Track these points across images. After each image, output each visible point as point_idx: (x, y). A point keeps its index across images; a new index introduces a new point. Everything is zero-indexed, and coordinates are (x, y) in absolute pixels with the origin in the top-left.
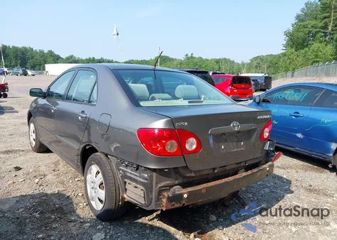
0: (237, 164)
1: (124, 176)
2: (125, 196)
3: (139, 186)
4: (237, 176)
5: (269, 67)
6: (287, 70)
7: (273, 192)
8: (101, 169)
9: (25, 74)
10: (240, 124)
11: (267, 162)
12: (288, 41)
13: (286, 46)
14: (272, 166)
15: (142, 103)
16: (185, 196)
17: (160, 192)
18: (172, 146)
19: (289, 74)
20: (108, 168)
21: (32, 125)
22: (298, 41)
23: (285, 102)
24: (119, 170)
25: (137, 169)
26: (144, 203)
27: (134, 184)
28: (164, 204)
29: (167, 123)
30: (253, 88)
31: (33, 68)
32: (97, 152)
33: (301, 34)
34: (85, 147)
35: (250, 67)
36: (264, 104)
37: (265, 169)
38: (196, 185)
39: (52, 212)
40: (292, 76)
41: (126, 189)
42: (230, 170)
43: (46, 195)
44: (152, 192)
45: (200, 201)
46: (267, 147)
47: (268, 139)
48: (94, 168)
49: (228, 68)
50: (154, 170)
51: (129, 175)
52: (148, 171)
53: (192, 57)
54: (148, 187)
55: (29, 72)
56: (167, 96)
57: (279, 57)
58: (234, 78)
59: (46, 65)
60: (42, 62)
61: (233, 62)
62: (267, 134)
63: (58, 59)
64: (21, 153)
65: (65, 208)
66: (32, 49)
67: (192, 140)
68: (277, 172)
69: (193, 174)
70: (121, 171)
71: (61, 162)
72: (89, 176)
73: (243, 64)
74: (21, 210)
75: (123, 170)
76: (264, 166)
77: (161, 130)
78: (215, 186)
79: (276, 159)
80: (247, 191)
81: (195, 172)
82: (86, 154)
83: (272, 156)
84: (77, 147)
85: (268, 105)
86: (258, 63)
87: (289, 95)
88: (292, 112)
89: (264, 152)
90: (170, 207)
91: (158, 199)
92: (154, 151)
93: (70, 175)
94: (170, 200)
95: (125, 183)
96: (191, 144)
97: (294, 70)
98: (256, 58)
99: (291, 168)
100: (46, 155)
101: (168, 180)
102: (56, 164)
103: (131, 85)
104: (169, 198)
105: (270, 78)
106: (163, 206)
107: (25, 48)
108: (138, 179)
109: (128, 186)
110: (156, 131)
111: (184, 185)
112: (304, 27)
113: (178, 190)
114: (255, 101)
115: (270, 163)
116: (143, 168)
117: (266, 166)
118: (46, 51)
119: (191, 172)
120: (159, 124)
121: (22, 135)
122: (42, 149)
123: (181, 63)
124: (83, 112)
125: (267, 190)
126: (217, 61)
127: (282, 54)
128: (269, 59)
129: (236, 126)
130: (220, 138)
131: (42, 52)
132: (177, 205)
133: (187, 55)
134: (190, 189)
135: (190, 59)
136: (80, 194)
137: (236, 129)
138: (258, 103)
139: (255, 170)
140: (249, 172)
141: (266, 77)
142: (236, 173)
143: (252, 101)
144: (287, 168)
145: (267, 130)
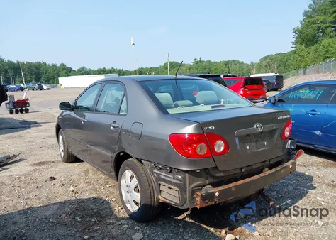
0: (263, 162)
1: (159, 179)
2: (160, 197)
3: (173, 187)
4: (262, 175)
5: (280, 65)
6: (297, 68)
7: (296, 189)
8: (135, 173)
9: (41, 88)
10: (263, 124)
11: (289, 160)
12: (297, 38)
13: (296, 43)
14: (294, 164)
15: (170, 111)
16: (217, 194)
17: (193, 192)
18: (202, 149)
19: (301, 71)
20: (142, 172)
21: (60, 137)
22: (307, 37)
23: (300, 101)
24: (153, 173)
25: (171, 171)
26: (178, 202)
27: (168, 185)
28: (198, 203)
29: (197, 128)
30: (265, 88)
31: (47, 82)
32: (131, 157)
33: (310, 31)
34: (119, 154)
35: (259, 67)
36: (280, 104)
37: (288, 166)
38: (225, 184)
39: (92, 216)
40: (304, 74)
41: (161, 191)
42: (256, 169)
43: (83, 201)
44: (186, 192)
45: (230, 198)
46: (288, 146)
47: (289, 138)
48: (128, 173)
49: (238, 69)
50: (187, 172)
51: (163, 177)
52: (182, 173)
53: (200, 61)
54: (182, 188)
55: (45, 87)
56: (189, 102)
57: (289, 54)
58: (246, 80)
59: (60, 79)
60: (56, 76)
61: (242, 63)
62: (288, 133)
63: (70, 72)
64: (52, 164)
65: (102, 212)
66: (45, 64)
67: (220, 142)
68: (298, 169)
69: (222, 174)
70: (155, 175)
71: (90, 171)
72: (123, 181)
73: (253, 65)
74: (64, 215)
75: (157, 173)
76: (287, 164)
77: (191, 135)
78: (243, 184)
79: (297, 156)
80: (270, 190)
81: (223, 172)
82: (120, 161)
83: (295, 154)
84: (110, 155)
85: (284, 105)
86: (267, 62)
87: (304, 93)
88: (309, 110)
89: (286, 151)
90: (204, 205)
91: (192, 199)
92: (186, 154)
93: (101, 182)
94: (204, 198)
95: (160, 184)
96: (220, 146)
97: (305, 67)
98: (265, 58)
99: (312, 165)
100: (75, 165)
101: (200, 180)
102: (86, 172)
103: (157, 95)
104: (202, 196)
105: (282, 77)
106: (197, 205)
107: (39, 63)
108: (172, 180)
109: (162, 188)
110: (187, 136)
111: (215, 185)
112: (313, 23)
113: (209, 189)
114: (270, 102)
115: (292, 161)
116: (177, 170)
117: (289, 164)
118: (58, 65)
119: (220, 172)
120: (189, 130)
121: (51, 147)
122: (72, 159)
123: (190, 68)
124: (115, 122)
125: (290, 188)
126: (227, 64)
127: (292, 52)
128: (279, 58)
129: (259, 127)
130: (245, 139)
131: (54, 65)
132: (210, 203)
133: (195, 59)
134: (220, 188)
135: (199, 63)
136: (114, 199)
137: (259, 130)
138: (274, 104)
139: (279, 168)
140: (274, 170)
141: (277, 77)
142: (261, 171)
143: (268, 101)
144: (308, 165)
145: (287, 129)
